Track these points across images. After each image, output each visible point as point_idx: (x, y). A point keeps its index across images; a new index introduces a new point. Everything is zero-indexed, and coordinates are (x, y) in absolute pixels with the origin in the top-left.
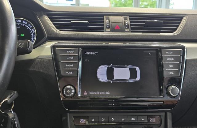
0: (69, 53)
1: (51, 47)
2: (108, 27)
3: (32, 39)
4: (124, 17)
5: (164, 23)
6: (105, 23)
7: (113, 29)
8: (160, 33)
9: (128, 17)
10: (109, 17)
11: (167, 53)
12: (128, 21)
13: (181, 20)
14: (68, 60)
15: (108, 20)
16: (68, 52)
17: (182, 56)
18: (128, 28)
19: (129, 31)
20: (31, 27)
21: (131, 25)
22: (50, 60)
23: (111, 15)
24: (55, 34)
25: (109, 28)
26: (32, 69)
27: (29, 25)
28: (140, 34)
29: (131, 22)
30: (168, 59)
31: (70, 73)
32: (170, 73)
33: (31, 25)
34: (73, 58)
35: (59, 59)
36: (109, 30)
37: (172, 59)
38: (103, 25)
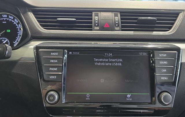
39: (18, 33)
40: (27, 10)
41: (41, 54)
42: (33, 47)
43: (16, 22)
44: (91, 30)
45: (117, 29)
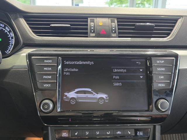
0: (47, 63)
1: (26, 55)
2: (92, 31)
3: (10, 44)
4: (111, 20)
5: (156, 26)
6: (89, 27)
7: (98, 34)
8: (152, 38)
9: (116, 19)
10: (94, 19)
11: (158, 62)
12: (115, 24)
13: (175, 23)
14: (46, 71)
15: (92, 23)
16: (45, 61)
17: (174, 66)
18: (115, 32)
19: (116, 36)
20: (8, 30)
21: (119, 29)
22: (26, 70)
23: (96, 17)
24: (32, 39)
25: (94, 32)
26: (6, 80)
27: (7, 28)
28: (129, 39)
29: (118, 25)
30: (159, 69)
31: (47, 85)
32: (160, 85)
33: (9, 28)
34: (51, 69)
35: (36, 69)
36: (94, 35)
37: (163, 69)
38: (87, 29)
39: (10, 42)
40: (18, 16)
41: (34, 62)
42: (25, 54)
43: (7, 30)
44: (87, 37)
45: (113, 35)
